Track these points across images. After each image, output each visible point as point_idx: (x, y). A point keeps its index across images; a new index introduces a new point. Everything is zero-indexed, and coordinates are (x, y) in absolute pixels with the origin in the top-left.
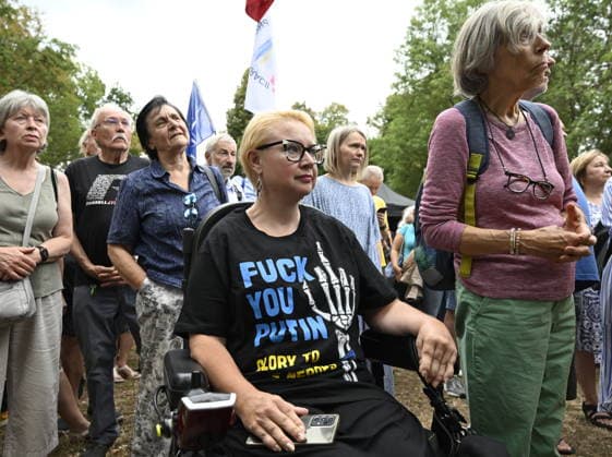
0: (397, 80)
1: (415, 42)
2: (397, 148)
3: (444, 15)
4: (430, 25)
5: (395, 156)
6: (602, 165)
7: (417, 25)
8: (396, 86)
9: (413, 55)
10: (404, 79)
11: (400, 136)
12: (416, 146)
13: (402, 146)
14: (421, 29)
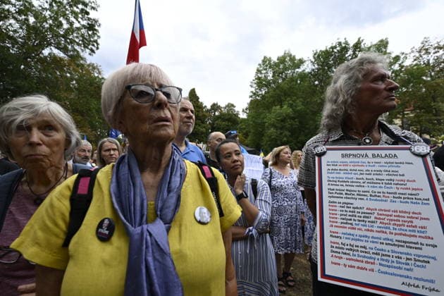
0: (251, 94)
1: (259, 78)
2: (251, 123)
3: (270, 67)
4: (265, 71)
5: (251, 126)
6: (287, 153)
7: (259, 71)
8: (251, 97)
9: (257, 84)
10: (254, 94)
11: (253, 117)
12: (260, 122)
13: (254, 122)
14: (261, 73)
